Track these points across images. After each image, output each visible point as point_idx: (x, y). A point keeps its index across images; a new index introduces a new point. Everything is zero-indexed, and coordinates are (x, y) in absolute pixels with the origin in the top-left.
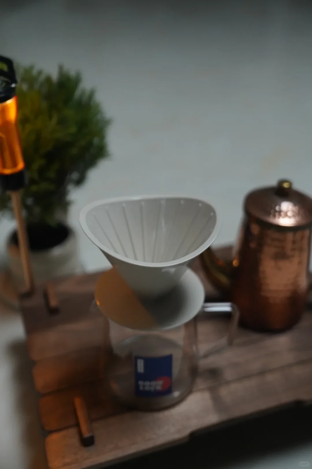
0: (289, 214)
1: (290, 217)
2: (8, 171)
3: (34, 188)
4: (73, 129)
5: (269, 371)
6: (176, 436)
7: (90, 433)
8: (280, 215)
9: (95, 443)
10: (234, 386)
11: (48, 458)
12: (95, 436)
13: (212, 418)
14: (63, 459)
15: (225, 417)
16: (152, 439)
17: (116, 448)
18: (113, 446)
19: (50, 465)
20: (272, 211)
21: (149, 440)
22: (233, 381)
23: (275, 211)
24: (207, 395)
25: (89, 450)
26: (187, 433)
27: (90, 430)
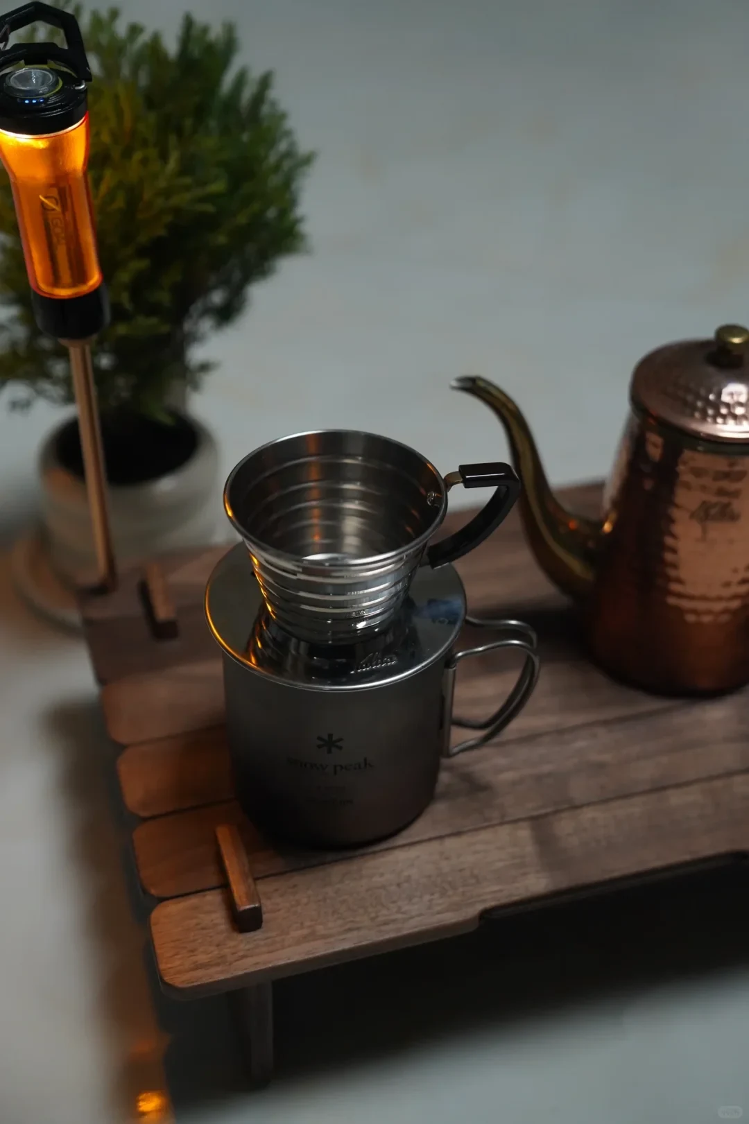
2: (64, 293)
3: (123, 329)
4: (218, 186)
5: (678, 786)
6: (451, 918)
7: (253, 902)
8: (718, 414)
9: (263, 924)
10: (588, 814)
11: (158, 951)
12: (264, 909)
13: (536, 883)
14: (192, 954)
15: (563, 882)
16: (394, 921)
17: (312, 936)
18: (305, 932)
19: (162, 966)
20: (699, 404)
21: (386, 923)
22: (589, 804)
23: (708, 403)
24: (524, 833)
25: (249, 940)
26: (474, 911)
27: (253, 897)
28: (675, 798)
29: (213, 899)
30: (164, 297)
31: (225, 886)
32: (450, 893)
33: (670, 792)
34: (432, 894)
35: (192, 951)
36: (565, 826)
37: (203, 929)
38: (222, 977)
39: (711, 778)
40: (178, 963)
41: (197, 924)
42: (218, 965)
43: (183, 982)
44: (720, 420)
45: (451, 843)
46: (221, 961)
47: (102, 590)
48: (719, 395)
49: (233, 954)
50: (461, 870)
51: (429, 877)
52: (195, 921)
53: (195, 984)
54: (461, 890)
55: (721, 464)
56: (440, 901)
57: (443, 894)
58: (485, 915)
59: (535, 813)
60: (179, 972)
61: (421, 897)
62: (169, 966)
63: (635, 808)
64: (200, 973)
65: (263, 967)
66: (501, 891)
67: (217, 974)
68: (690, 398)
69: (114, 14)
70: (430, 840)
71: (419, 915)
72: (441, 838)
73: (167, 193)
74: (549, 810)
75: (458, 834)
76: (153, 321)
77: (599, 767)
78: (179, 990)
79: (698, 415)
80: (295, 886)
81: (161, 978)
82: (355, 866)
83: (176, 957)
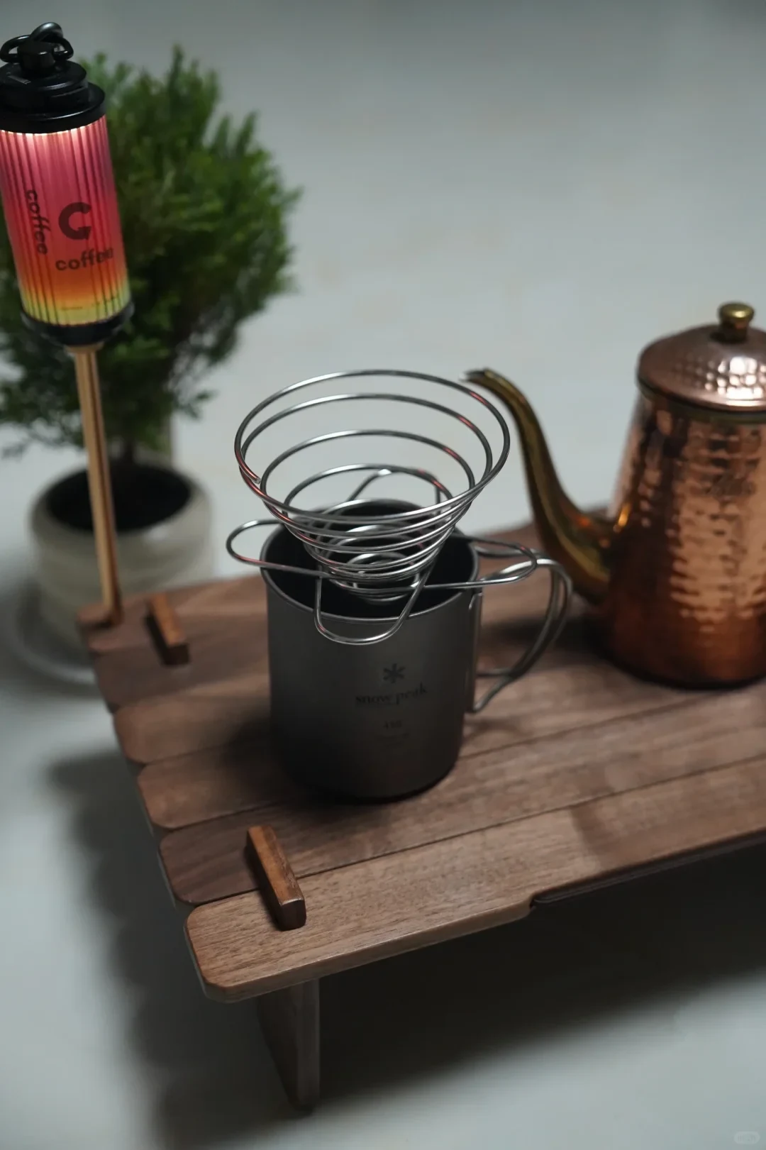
0: (751, 380)
1: (752, 387)
3: (122, 350)
4: (215, 205)
6: (501, 904)
7: (294, 897)
8: (728, 385)
9: (308, 922)
10: (627, 801)
11: (198, 953)
12: (307, 903)
13: (583, 866)
14: (234, 954)
15: (613, 863)
16: (442, 910)
17: (360, 929)
18: (351, 925)
19: (203, 968)
20: (710, 376)
21: (434, 913)
22: (629, 790)
23: (717, 374)
24: (566, 821)
25: (294, 936)
26: (525, 895)
27: (294, 891)
28: (714, 781)
30: (162, 319)
31: (264, 888)
32: (497, 880)
33: (708, 775)
34: (480, 882)
35: (235, 951)
36: (606, 811)
37: (244, 929)
38: (269, 974)
39: (747, 761)
40: (221, 963)
41: (238, 925)
42: (264, 962)
43: (227, 981)
44: (731, 390)
45: (492, 835)
46: (265, 959)
47: (107, 624)
48: (728, 366)
49: (278, 951)
50: (506, 859)
51: (475, 867)
52: (234, 923)
53: (241, 982)
54: (508, 877)
56: (488, 888)
57: (491, 881)
58: (536, 900)
59: (576, 802)
60: (222, 972)
61: (468, 886)
62: (212, 966)
63: (676, 791)
64: (244, 972)
65: (309, 963)
66: (550, 875)
67: (264, 972)
68: (699, 371)
69: (101, 58)
70: (471, 832)
71: (469, 903)
72: (481, 830)
73: (165, 210)
74: (588, 798)
75: (499, 825)
76: (154, 342)
77: (635, 756)
78: (224, 990)
79: (708, 387)
80: (335, 884)
81: (204, 979)
82: (395, 861)
83: (219, 958)
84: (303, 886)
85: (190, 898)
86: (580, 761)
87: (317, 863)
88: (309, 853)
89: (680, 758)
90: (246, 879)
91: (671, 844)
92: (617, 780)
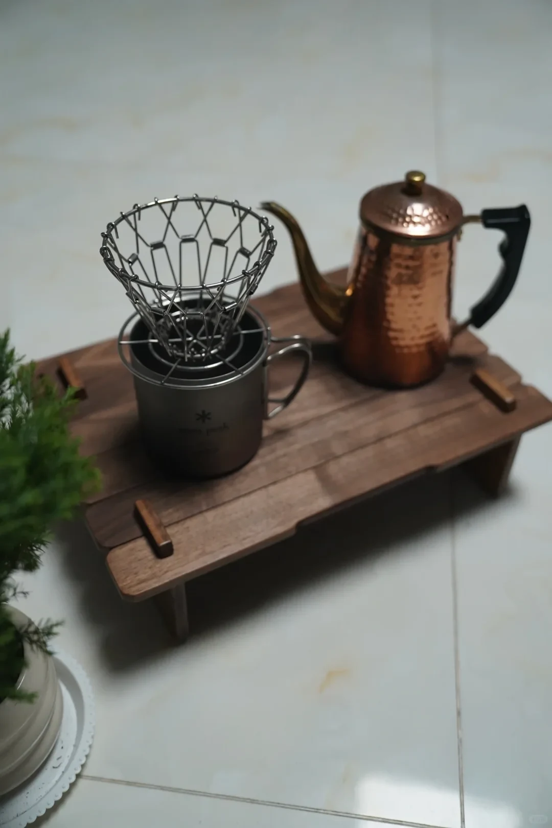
5: (390, 436)
6: (280, 530)
7: (166, 540)
9: (175, 552)
10: (345, 460)
11: (116, 577)
12: (173, 543)
13: (323, 503)
14: (135, 575)
15: (339, 499)
16: (248, 537)
17: (204, 554)
18: (199, 552)
19: (120, 585)
20: (395, 215)
21: (244, 539)
22: (344, 454)
23: (399, 215)
24: (311, 476)
25: (168, 561)
26: (292, 523)
27: (166, 537)
28: (390, 444)
29: (142, 543)
31: (147, 534)
32: (277, 516)
33: (386, 441)
34: (268, 518)
36: (333, 469)
37: (139, 560)
38: (157, 585)
40: (129, 582)
41: (135, 558)
42: (153, 578)
43: (134, 592)
44: (405, 225)
45: (272, 489)
46: (154, 576)
48: (406, 210)
50: (281, 503)
51: (264, 509)
53: (142, 592)
54: (283, 513)
55: (408, 251)
56: (273, 522)
57: (274, 517)
58: (300, 526)
59: (316, 464)
60: (130, 587)
61: (261, 521)
62: (125, 584)
63: (369, 452)
64: (143, 585)
65: (180, 575)
66: (304, 510)
67: (154, 584)
68: (390, 212)
70: (260, 489)
71: (262, 532)
72: (265, 487)
74: (323, 461)
75: (274, 483)
77: (345, 434)
78: (133, 597)
79: (393, 222)
80: (188, 528)
81: (121, 592)
82: (220, 510)
83: (128, 579)
84: (170, 531)
85: (107, 544)
86: (316, 440)
87: (176, 516)
88: (170, 510)
89: (370, 432)
90: (138, 531)
91: (368, 484)
92: (337, 447)
